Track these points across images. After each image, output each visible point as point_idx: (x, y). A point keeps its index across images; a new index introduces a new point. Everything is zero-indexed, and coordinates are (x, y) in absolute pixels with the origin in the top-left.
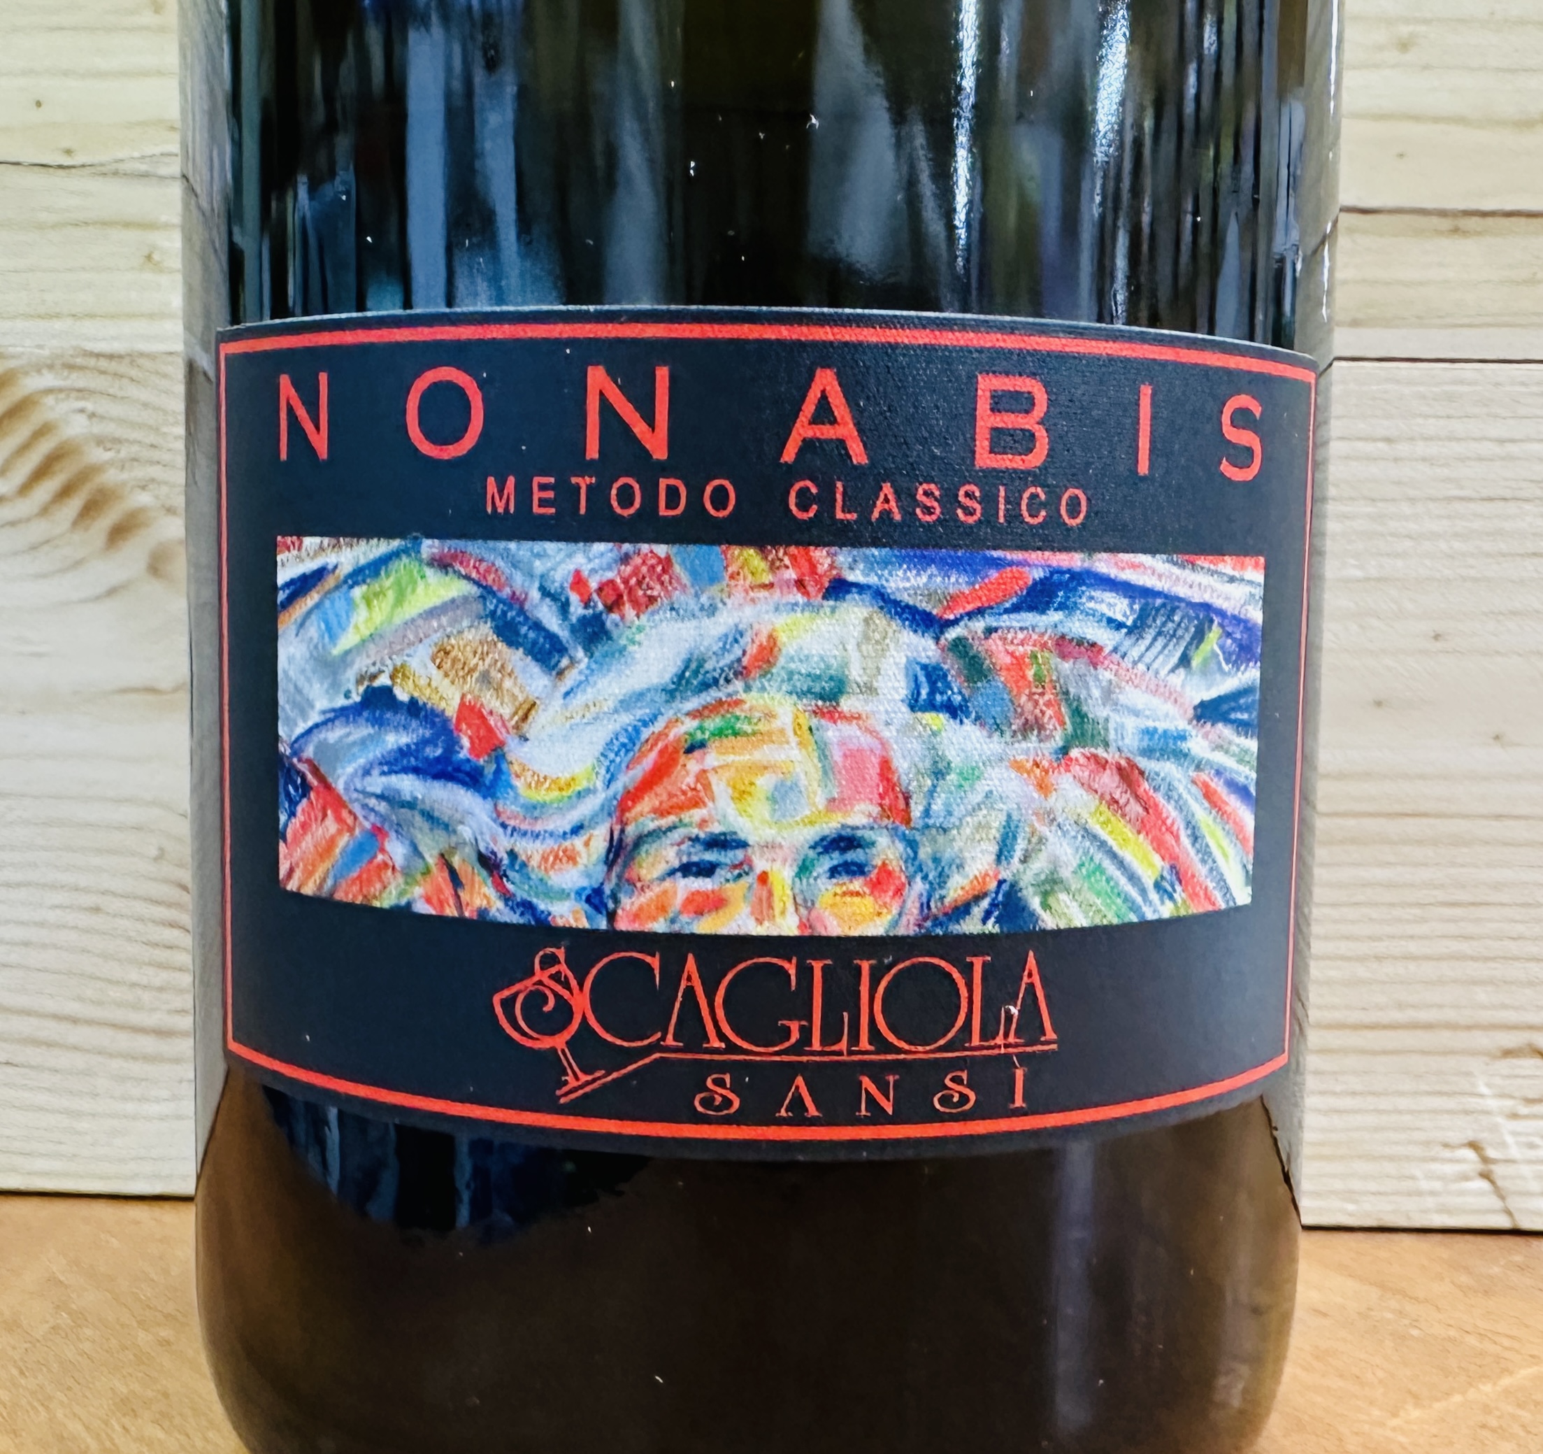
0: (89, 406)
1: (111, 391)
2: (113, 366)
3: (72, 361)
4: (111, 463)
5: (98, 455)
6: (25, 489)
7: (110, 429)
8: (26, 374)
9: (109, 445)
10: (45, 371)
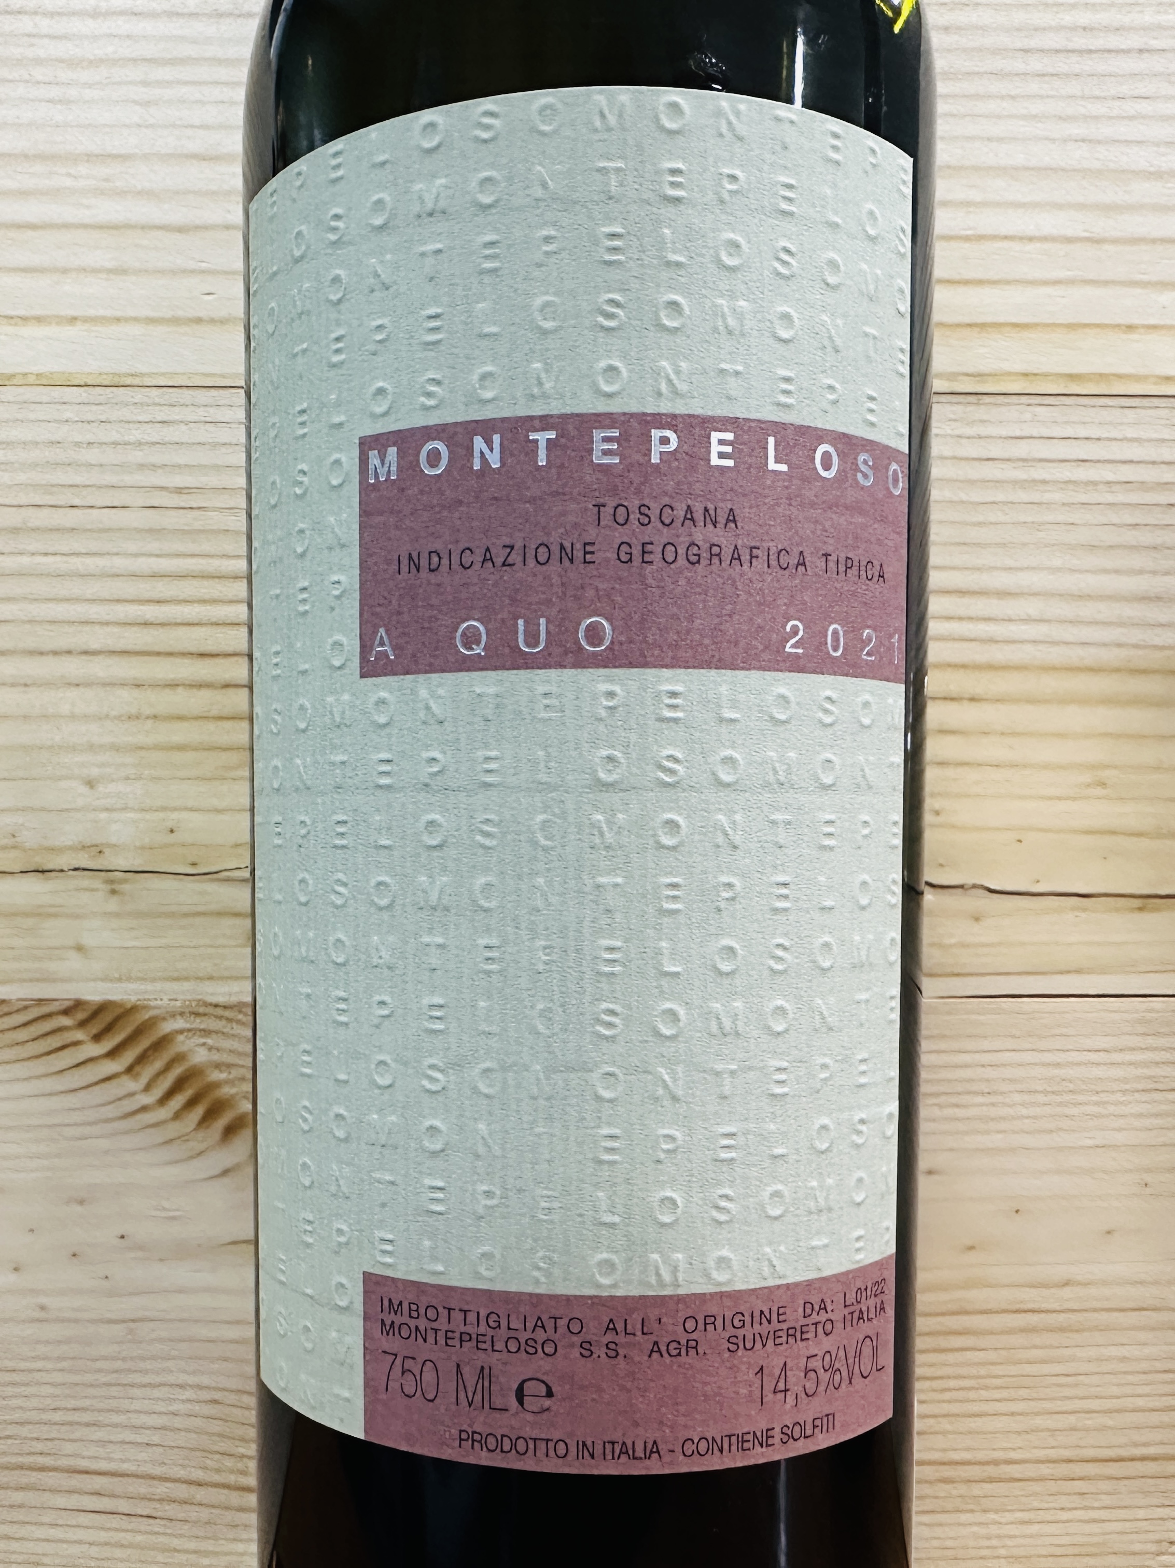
0: (210, 1041)
2: (227, 1013)
3: (196, 1010)
4: (227, 1082)
5: (216, 1076)
6: (163, 1100)
7: (224, 1057)
8: (164, 1019)
9: (223, 1068)
10: (178, 1017)
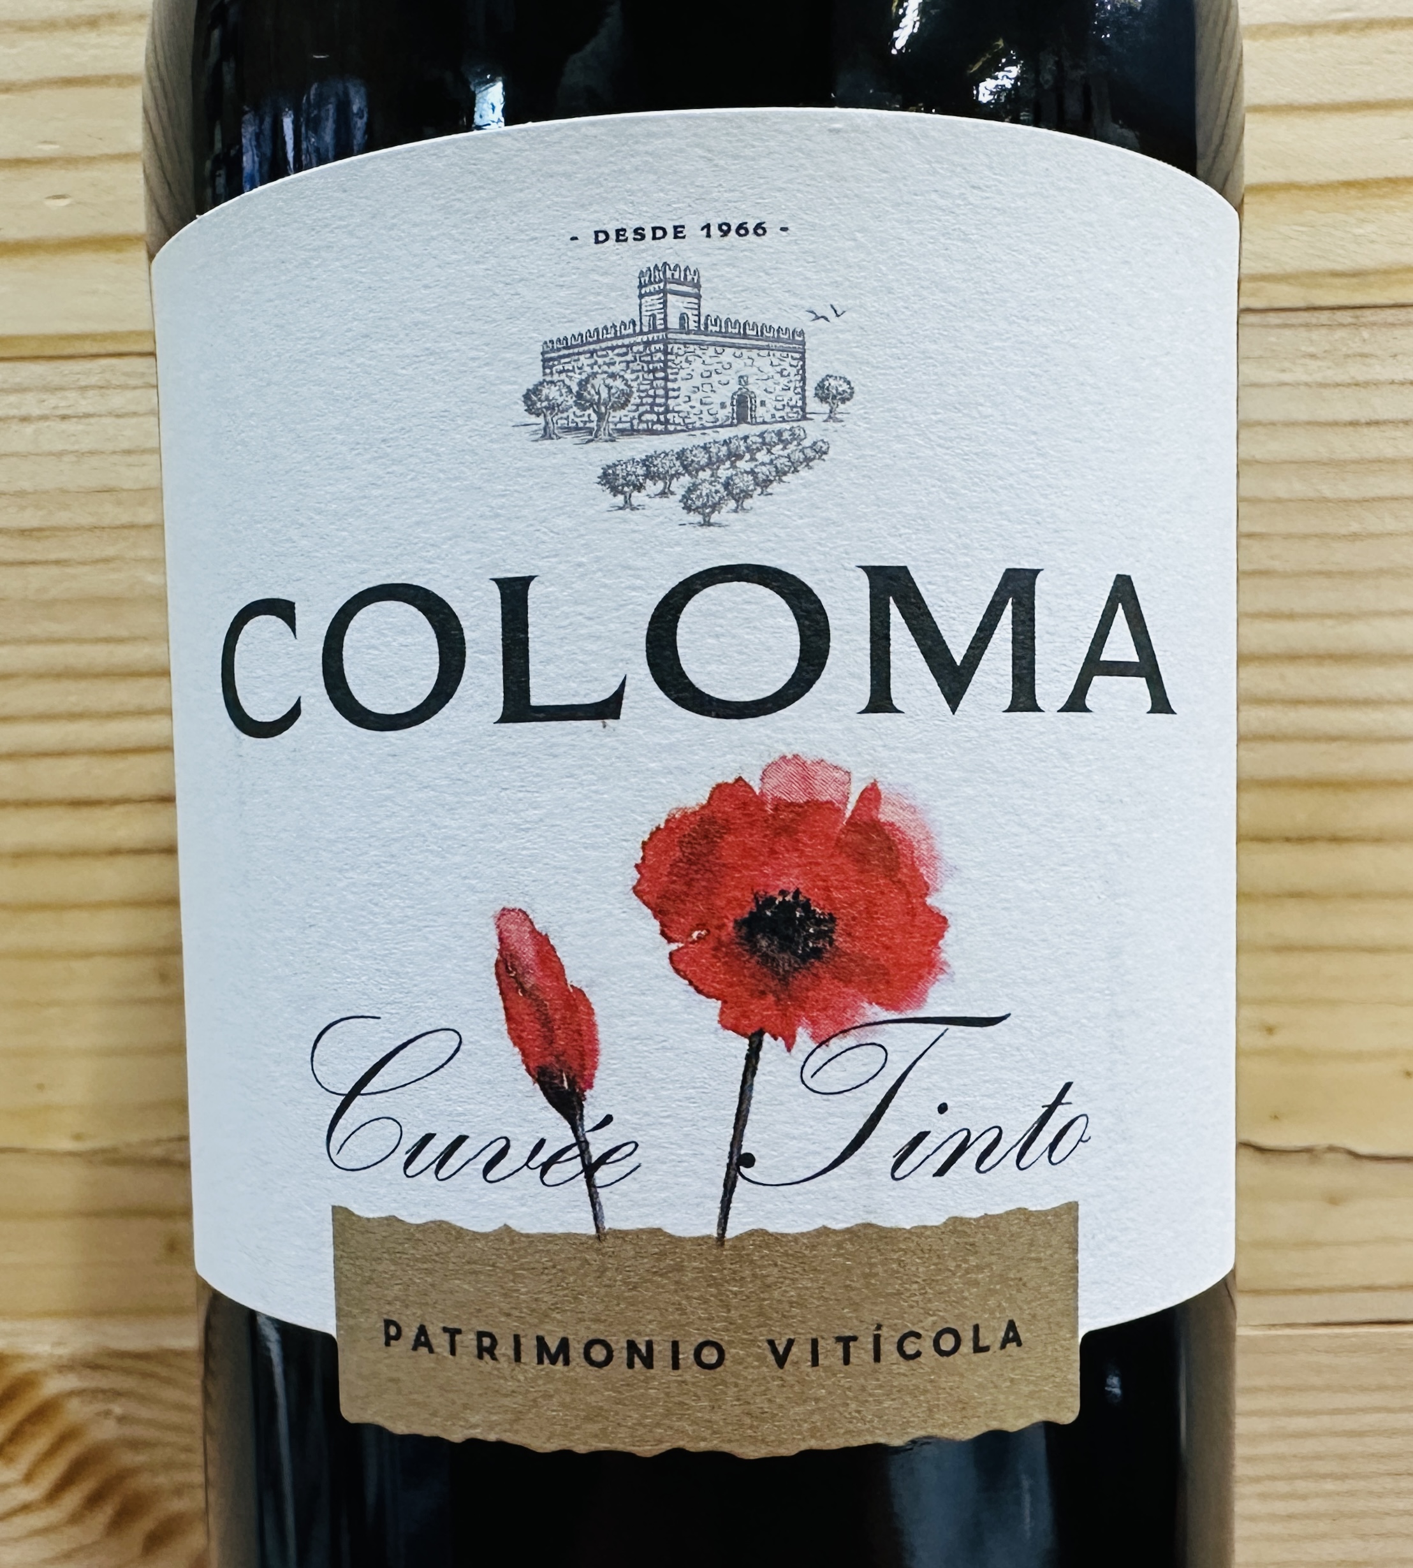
0: (117, 1409)
1: (140, 1392)
2: (141, 1365)
3: (94, 1361)
4: (146, 1468)
5: (129, 1459)
6: (52, 1496)
7: (140, 1432)
8: (46, 1374)
9: (141, 1448)
10: (65, 1372)
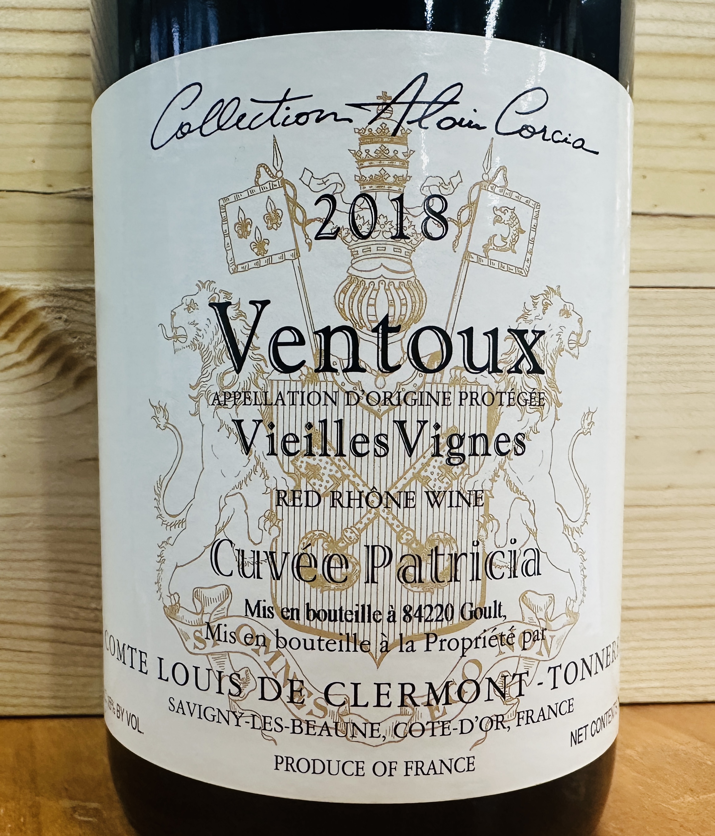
0: (65, 316)
1: (76, 308)
3: (54, 293)
5: (71, 340)
6: (31, 359)
7: (75, 327)
8: (30, 299)
10: (41, 298)
